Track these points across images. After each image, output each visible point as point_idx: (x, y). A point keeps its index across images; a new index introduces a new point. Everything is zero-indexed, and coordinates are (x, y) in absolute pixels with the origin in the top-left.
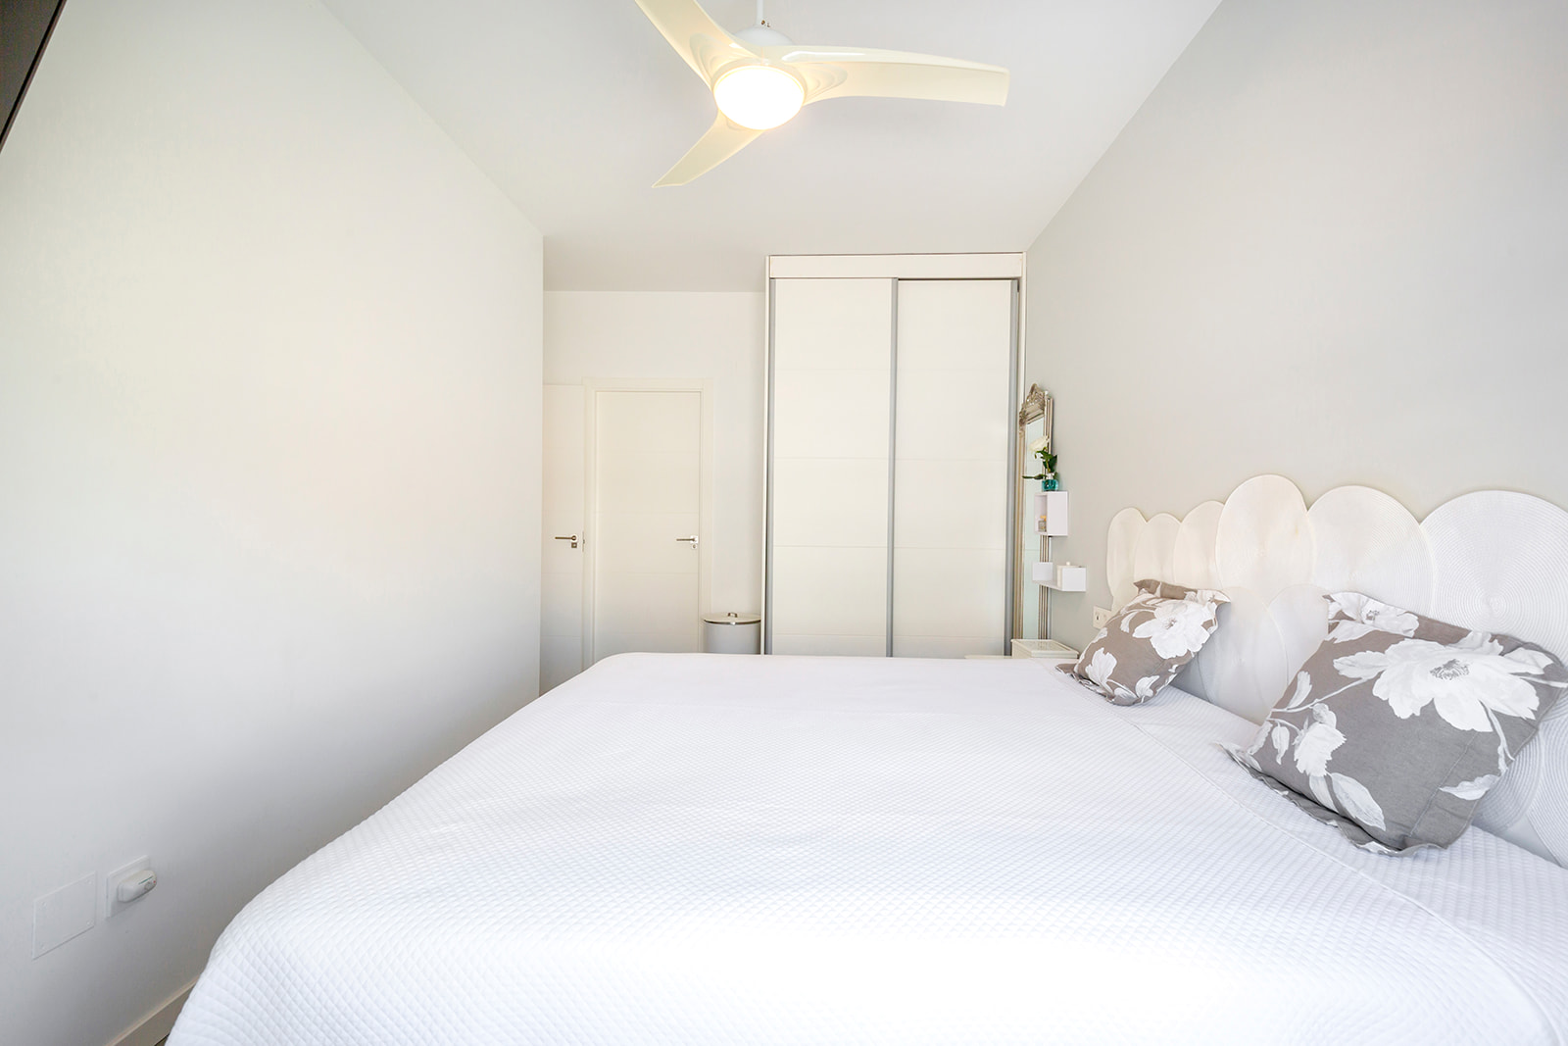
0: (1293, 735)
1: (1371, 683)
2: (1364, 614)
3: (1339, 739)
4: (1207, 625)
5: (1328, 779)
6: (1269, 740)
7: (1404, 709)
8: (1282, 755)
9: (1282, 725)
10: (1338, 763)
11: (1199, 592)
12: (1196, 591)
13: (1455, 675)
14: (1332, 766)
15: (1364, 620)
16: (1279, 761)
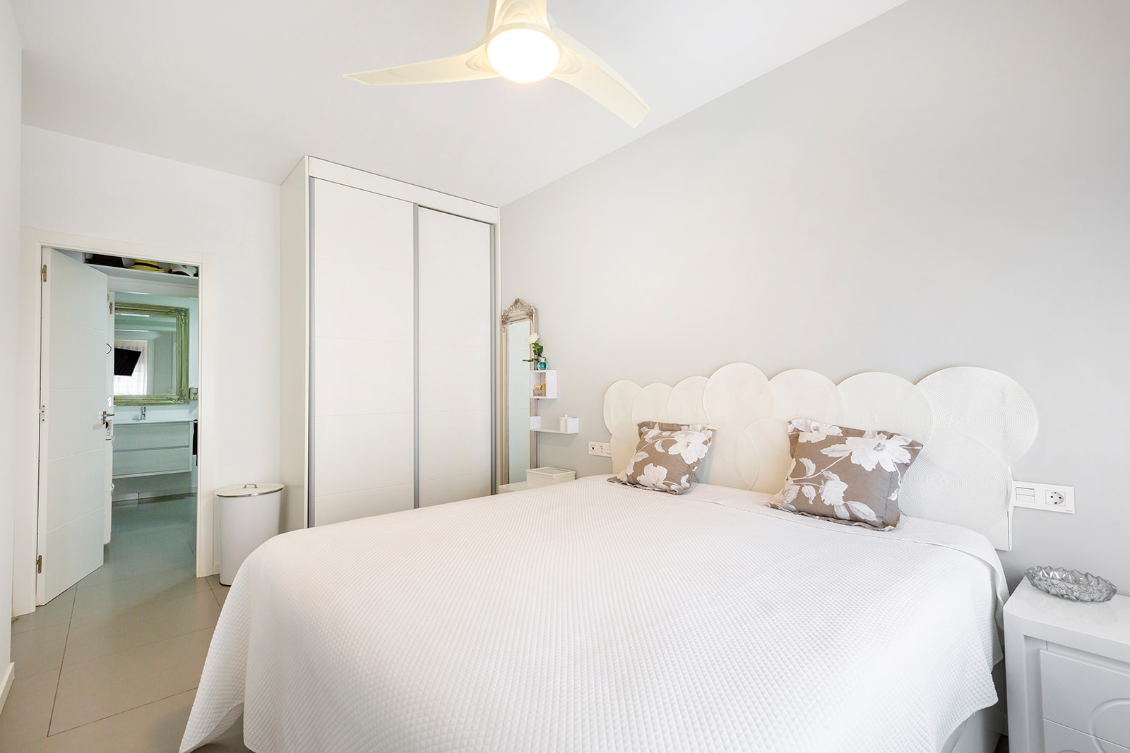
0: (817, 489)
1: (848, 458)
2: (812, 428)
3: (845, 486)
4: (705, 443)
5: (846, 505)
6: (800, 494)
7: (869, 467)
8: (813, 499)
9: (807, 485)
10: (848, 496)
11: (691, 426)
12: (689, 426)
13: (882, 449)
14: (845, 499)
15: (813, 430)
16: (811, 503)
